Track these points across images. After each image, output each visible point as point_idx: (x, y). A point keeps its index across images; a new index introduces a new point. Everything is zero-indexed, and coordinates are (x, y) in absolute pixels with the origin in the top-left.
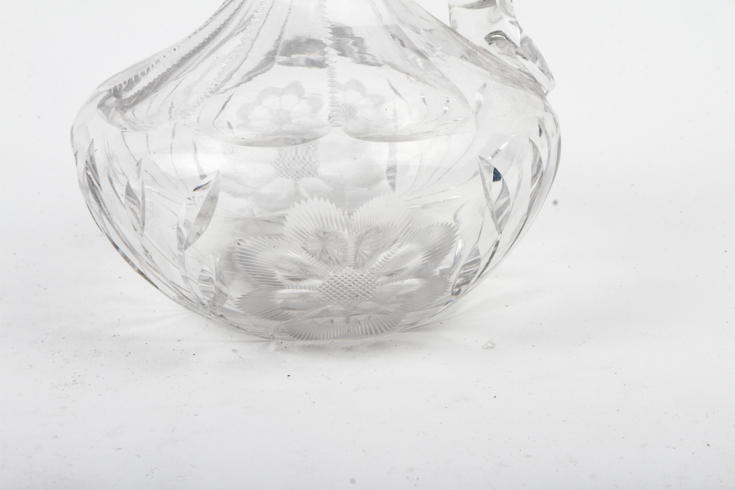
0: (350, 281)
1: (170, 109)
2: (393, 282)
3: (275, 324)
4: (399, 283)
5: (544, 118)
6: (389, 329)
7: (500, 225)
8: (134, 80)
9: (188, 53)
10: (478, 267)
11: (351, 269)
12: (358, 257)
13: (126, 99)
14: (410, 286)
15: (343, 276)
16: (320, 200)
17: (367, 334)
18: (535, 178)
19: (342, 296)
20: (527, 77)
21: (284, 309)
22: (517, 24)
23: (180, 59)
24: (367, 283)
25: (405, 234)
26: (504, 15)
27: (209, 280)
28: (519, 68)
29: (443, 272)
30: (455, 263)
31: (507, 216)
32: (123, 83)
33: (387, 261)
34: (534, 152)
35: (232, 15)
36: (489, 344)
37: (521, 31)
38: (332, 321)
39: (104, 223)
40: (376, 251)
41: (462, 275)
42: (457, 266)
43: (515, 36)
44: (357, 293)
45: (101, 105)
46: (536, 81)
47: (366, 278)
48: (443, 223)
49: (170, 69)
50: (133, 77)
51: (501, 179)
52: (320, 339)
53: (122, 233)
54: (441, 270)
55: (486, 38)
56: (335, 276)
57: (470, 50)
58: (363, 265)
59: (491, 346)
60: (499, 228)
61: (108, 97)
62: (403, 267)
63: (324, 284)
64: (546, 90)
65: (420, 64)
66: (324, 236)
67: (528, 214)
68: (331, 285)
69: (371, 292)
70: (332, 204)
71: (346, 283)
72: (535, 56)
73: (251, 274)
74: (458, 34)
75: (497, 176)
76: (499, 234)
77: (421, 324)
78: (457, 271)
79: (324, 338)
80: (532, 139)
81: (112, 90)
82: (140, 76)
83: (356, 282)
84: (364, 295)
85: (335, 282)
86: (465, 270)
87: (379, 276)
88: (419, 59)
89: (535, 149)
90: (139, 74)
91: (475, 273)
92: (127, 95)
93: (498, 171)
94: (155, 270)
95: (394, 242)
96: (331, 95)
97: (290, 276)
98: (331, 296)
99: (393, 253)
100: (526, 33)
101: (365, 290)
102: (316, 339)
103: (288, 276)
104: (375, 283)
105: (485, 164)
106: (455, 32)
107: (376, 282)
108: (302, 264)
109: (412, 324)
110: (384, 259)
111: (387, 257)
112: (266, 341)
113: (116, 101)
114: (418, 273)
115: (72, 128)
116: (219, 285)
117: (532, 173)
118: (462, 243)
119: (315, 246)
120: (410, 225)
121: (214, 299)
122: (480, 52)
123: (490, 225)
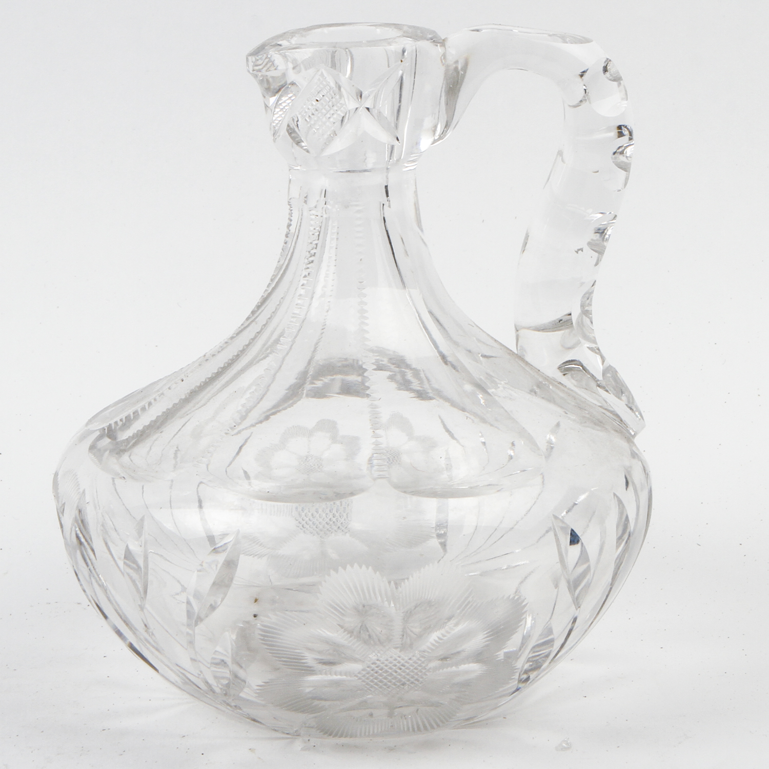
0: (395, 666)
1: (176, 454)
2: (447, 668)
3: (301, 717)
4: (454, 668)
5: (631, 467)
6: (441, 724)
7: (577, 598)
8: (132, 418)
9: (199, 385)
10: (551, 649)
11: (397, 651)
12: (405, 636)
13: (123, 441)
14: (467, 672)
15: (387, 660)
16: (361, 567)
17: (414, 730)
18: (621, 540)
19: (385, 685)
20: (611, 415)
21: (314, 698)
22: (597, 351)
23: (189, 391)
24: (416, 669)
25: (463, 610)
26: (582, 341)
27: (223, 663)
28: (600, 405)
29: (508, 656)
30: (523, 644)
31: (588, 586)
32: (119, 421)
33: (441, 641)
34: (619, 508)
35: (253, 339)
36: (564, 745)
37: (603, 362)
38: (371, 715)
39: (95, 592)
40: (428, 629)
41: (531, 659)
42: (525, 649)
43: (595, 365)
44: (404, 680)
45: (92, 447)
46: (621, 420)
47: (415, 662)
48: (510, 596)
49: (176, 404)
50: (132, 414)
51: (580, 542)
52: (356, 737)
53: (116, 602)
54: (505, 653)
55: (559, 368)
56: (378, 660)
57: (541, 382)
58: (411, 645)
59: (565, 747)
60: (577, 602)
61: (100, 437)
62: (460, 649)
63: (363, 670)
64: (633, 431)
65: (482, 401)
66: (363, 610)
67: (612, 584)
68: (373, 670)
69: (421, 680)
70: (375, 573)
71: (391, 668)
72: (620, 390)
73: (275, 657)
74: (527, 363)
75: (574, 539)
76: (577, 609)
77: (480, 719)
78: (526, 654)
79: (361, 735)
80: (616, 493)
81: (106, 428)
82: (140, 413)
83: (403, 668)
84: (412, 683)
85: (377, 667)
86: (534, 652)
87: (430, 661)
88: (481, 396)
89: (621, 505)
90: (139, 409)
91: (547, 656)
92: (124, 436)
93: (575, 533)
94: (157, 650)
95: (449, 619)
96: (374, 440)
97: (322, 659)
98: (372, 684)
99: (449, 633)
100: (610, 361)
101: (413, 677)
102: (351, 737)
103: (318, 659)
104: (425, 669)
105: (561, 524)
106: (523, 360)
107: (427, 668)
108: (335, 643)
109: (467, 720)
110: (437, 639)
111: (441, 636)
112: (288, 738)
113: (110, 443)
114: (478, 657)
115: (56, 475)
116: (235, 668)
117: (617, 535)
118: (532, 620)
119: (352, 621)
120: (470, 599)
121: (228, 685)
122: (553, 385)
123: (566, 597)
